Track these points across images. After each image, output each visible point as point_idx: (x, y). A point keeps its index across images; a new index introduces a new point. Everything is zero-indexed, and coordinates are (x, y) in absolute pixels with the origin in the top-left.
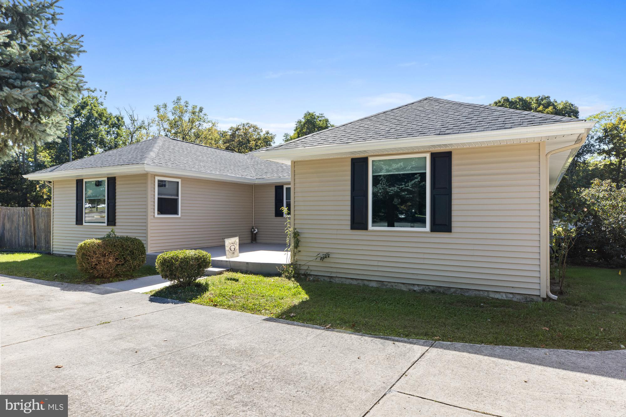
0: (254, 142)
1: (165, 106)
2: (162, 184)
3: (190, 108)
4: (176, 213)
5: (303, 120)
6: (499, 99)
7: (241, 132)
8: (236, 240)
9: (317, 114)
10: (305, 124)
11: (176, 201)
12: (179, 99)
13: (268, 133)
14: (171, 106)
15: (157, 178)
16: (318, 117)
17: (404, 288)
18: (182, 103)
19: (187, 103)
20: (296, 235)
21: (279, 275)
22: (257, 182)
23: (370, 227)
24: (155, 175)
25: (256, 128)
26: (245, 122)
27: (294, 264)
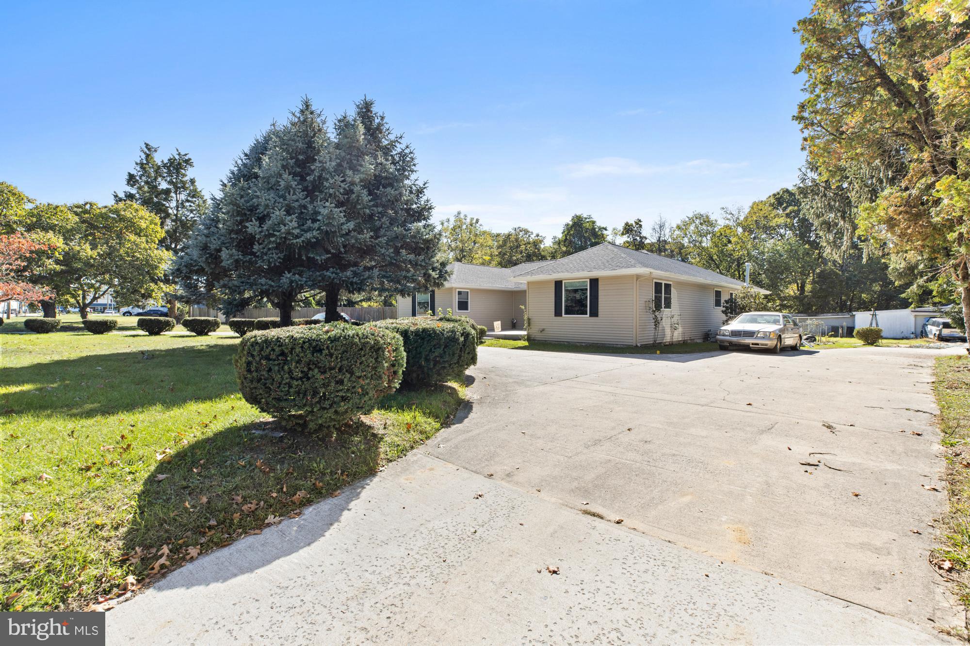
0: (524, 246)
1: (448, 220)
2: (460, 293)
3: (468, 221)
4: (467, 309)
5: (571, 223)
6: (778, 190)
7: (512, 238)
8: (499, 322)
9: (585, 216)
10: (572, 227)
11: (467, 303)
12: (459, 213)
13: (538, 236)
14: (452, 219)
15: (457, 290)
16: (586, 218)
17: (578, 344)
18: (462, 216)
19: (466, 216)
20: (529, 319)
21: (520, 340)
22: (515, 289)
23: (563, 315)
24: (456, 288)
25: (526, 232)
26: (517, 226)
27: (528, 335)
